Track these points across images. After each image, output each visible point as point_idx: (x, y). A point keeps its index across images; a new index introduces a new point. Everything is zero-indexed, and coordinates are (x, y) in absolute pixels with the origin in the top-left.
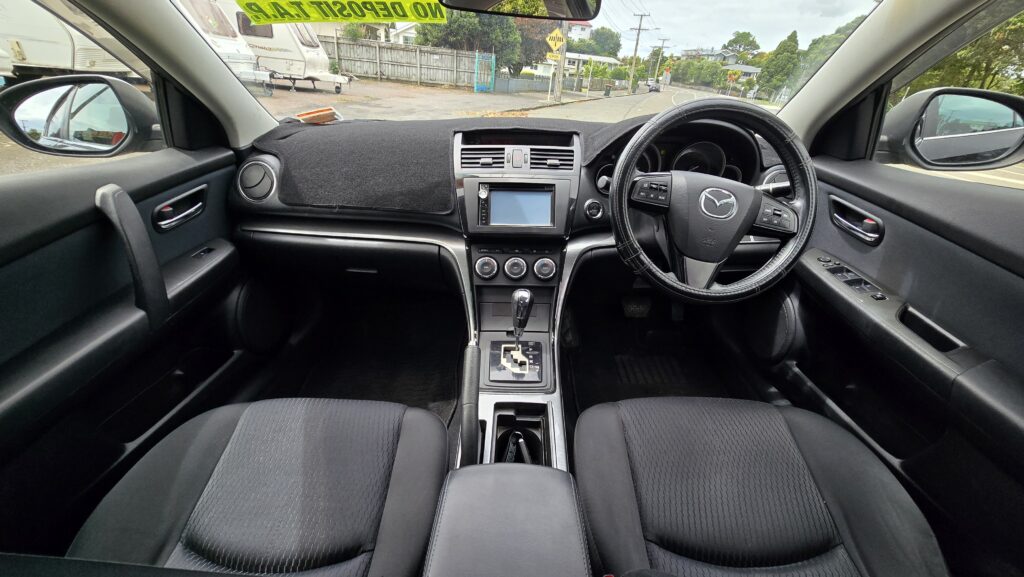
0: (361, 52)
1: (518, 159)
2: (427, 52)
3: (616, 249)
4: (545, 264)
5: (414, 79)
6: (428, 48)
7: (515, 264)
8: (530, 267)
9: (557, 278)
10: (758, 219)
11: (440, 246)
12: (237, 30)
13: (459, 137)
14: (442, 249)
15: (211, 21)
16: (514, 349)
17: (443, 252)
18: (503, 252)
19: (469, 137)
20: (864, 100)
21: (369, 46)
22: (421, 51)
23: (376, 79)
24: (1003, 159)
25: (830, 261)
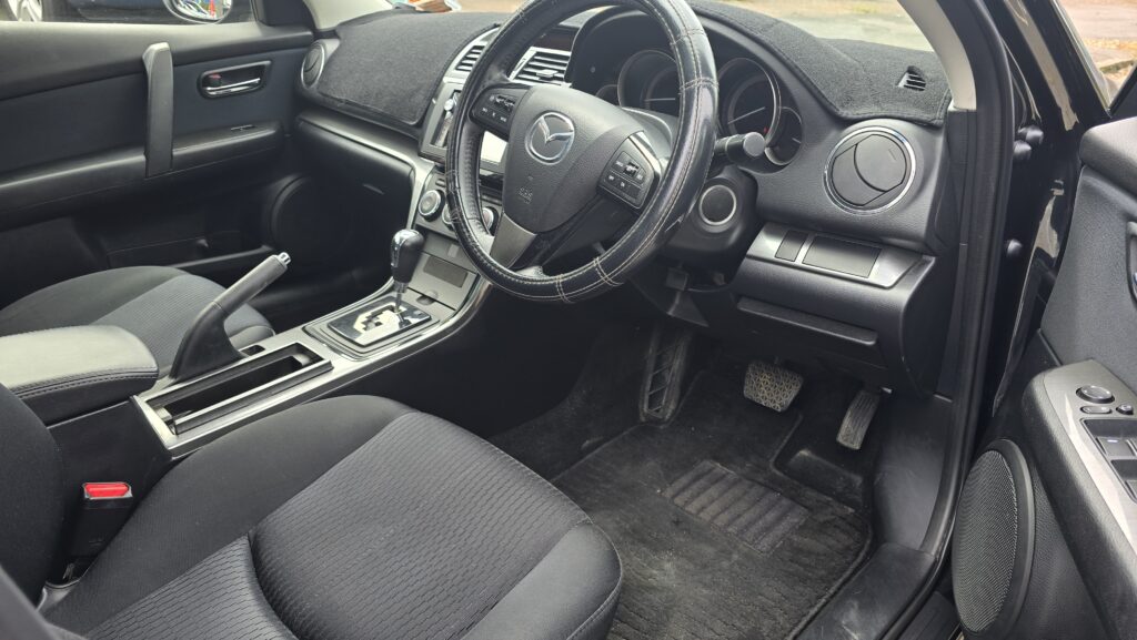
11: (413, 168)
16: (392, 309)
25: (1110, 400)
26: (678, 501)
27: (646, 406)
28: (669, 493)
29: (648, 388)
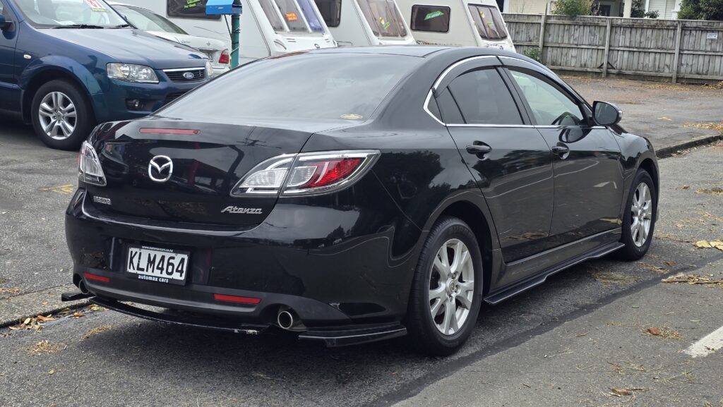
0: (582, 36)
2: (696, 29)
5: (667, 72)
6: (701, 22)
12: (407, 26)
15: (383, 22)
21: (596, 26)
22: (684, 28)
23: (598, 74)
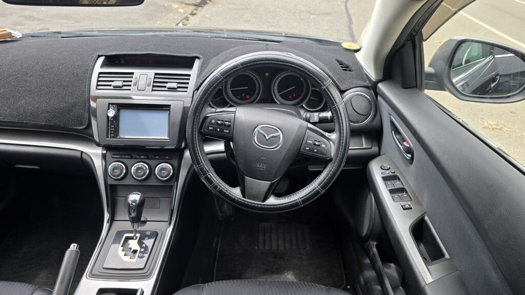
1: (142, 83)
3: (225, 154)
4: (164, 168)
7: (138, 167)
8: (152, 170)
9: (175, 178)
10: (302, 147)
11: (82, 152)
13: (101, 60)
14: (83, 154)
16: (131, 238)
17: (84, 156)
18: (132, 158)
19: (111, 61)
20: (403, 45)
24: (514, 95)
25: (389, 169)
26: (267, 247)
27: (220, 214)
28: (261, 246)
29: (216, 204)
